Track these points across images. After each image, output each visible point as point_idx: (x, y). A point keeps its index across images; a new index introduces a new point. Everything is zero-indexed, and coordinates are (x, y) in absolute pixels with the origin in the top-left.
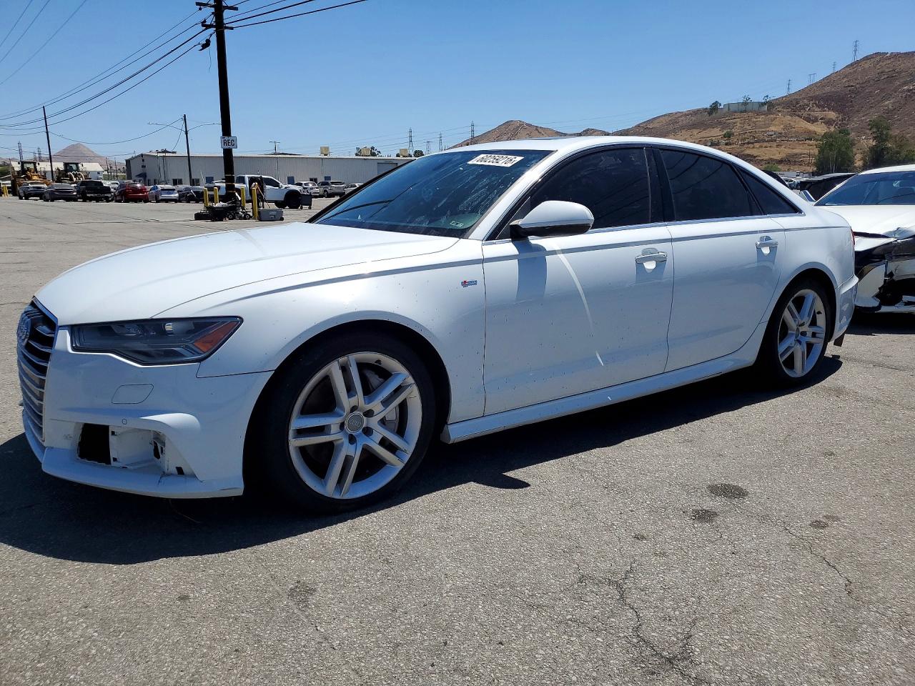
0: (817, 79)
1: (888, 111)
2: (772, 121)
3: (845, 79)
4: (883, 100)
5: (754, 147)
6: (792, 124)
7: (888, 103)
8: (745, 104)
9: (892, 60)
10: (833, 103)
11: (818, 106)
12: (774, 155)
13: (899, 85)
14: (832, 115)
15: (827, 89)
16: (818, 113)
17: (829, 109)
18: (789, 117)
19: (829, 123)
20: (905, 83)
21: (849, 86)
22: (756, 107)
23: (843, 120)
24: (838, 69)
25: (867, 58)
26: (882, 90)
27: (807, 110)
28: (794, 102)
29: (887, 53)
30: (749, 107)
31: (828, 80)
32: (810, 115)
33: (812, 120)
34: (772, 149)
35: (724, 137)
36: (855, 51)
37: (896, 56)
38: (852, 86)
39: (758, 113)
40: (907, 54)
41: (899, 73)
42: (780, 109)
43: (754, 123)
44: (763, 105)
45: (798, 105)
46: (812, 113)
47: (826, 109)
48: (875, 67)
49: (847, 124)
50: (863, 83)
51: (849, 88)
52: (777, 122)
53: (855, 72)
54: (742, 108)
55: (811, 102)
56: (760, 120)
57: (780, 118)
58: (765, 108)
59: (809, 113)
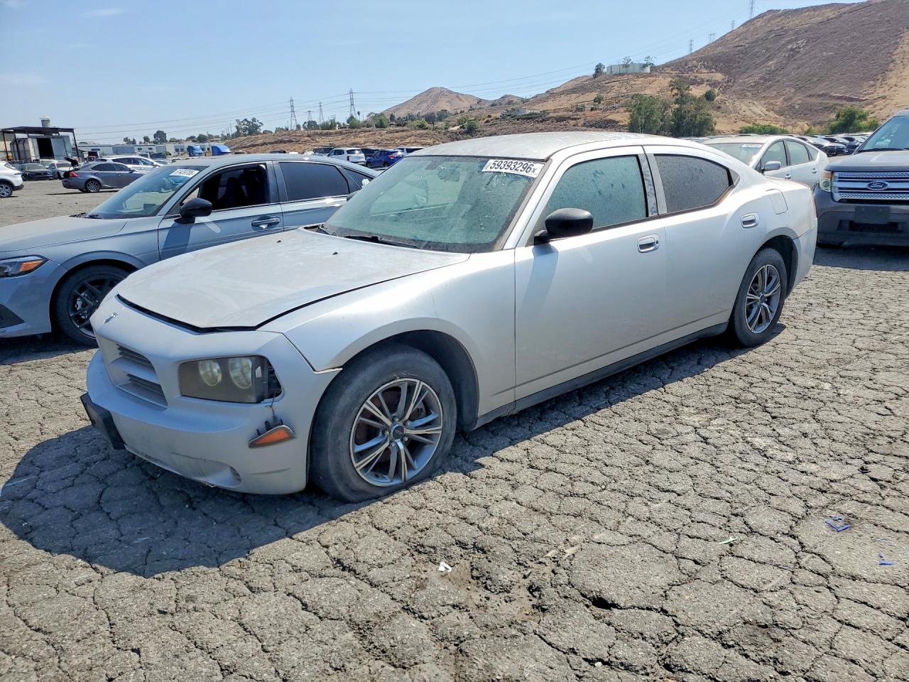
1: (770, 72)
3: (737, 39)
4: (768, 59)
7: (772, 64)
8: (626, 66)
9: (782, 17)
10: (721, 64)
11: (706, 67)
13: (785, 44)
14: (719, 77)
15: (719, 50)
16: (704, 74)
17: (717, 71)
19: (714, 84)
20: (789, 42)
21: (738, 46)
22: (637, 70)
23: (728, 81)
25: (761, 16)
26: (767, 50)
27: (695, 71)
28: (685, 64)
29: (780, 10)
30: (630, 69)
31: (723, 41)
32: (696, 77)
33: (696, 83)
35: (595, 101)
36: (752, 8)
37: (788, 13)
38: (741, 46)
39: (638, 75)
40: (796, 10)
41: (787, 31)
43: (631, 85)
44: (645, 66)
45: (687, 67)
46: (699, 75)
47: (713, 70)
48: (766, 26)
49: (732, 86)
50: (753, 43)
51: (738, 48)
52: (655, 85)
53: (748, 30)
54: (623, 70)
55: (700, 64)
56: (639, 82)
57: (660, 80)
58: (648, 70)
59: (696, 74)
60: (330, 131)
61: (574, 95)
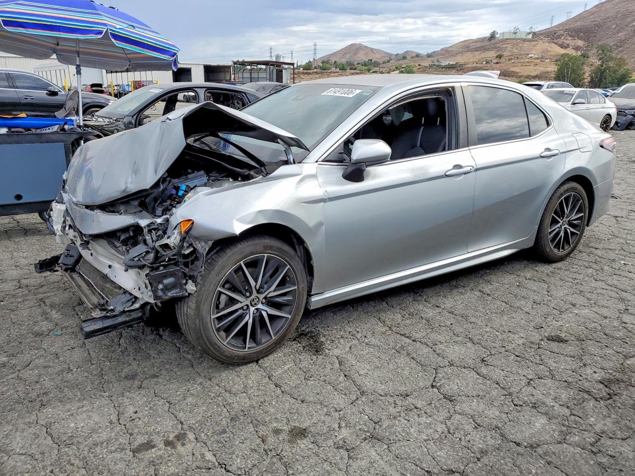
0: (573, 15)
2: (534, 46)
3: (592, 16)
5: (517, 66)
6: (549, 49)
7: (621, 35)
8: (515, 33)
10: (582, 34)
11: (570, 36)
12: (531, 72)
13: (630, 22)
14: (580, 43)
15: (579, 23)
16: (569, 41)
17: (578, 38)
18: (547, 44)
19: (577, 48)
21: (594, 21)
22: (523, 36)
23: (588, 46)
24: (588, 8)
27: (562, 38)
28: (553, 33)
30: (518, 36)
31: (580, 17)
32: (564, 42)
33: (565, 47)
34: (530, 67)
35: (497, 58)
38: (596, 21)
39: (524, 40)
41: (631, 12)
42: (542, 38)
43: (521, 47)
44: (529, 34)
45: (556, 35)
46: (565, 41)
47: (576, 38)
48: (614, 8)
49: (590, 50)
50: (605, 19)
51: (594, 23)
52: (538, 47)
53: (600, 10)
54: (513, 36)
55: (566, 33)
56: (526, 45)
57: (541, 44)
58: (530, 36)
59: (563, 41)
60: (309, 71)
61: (477, 53)
